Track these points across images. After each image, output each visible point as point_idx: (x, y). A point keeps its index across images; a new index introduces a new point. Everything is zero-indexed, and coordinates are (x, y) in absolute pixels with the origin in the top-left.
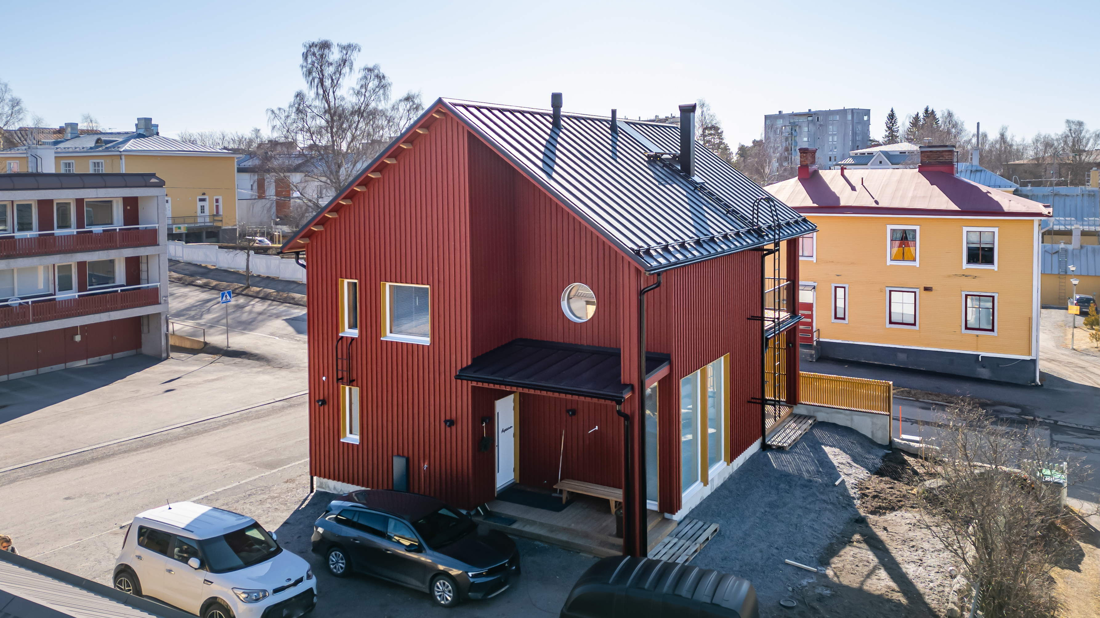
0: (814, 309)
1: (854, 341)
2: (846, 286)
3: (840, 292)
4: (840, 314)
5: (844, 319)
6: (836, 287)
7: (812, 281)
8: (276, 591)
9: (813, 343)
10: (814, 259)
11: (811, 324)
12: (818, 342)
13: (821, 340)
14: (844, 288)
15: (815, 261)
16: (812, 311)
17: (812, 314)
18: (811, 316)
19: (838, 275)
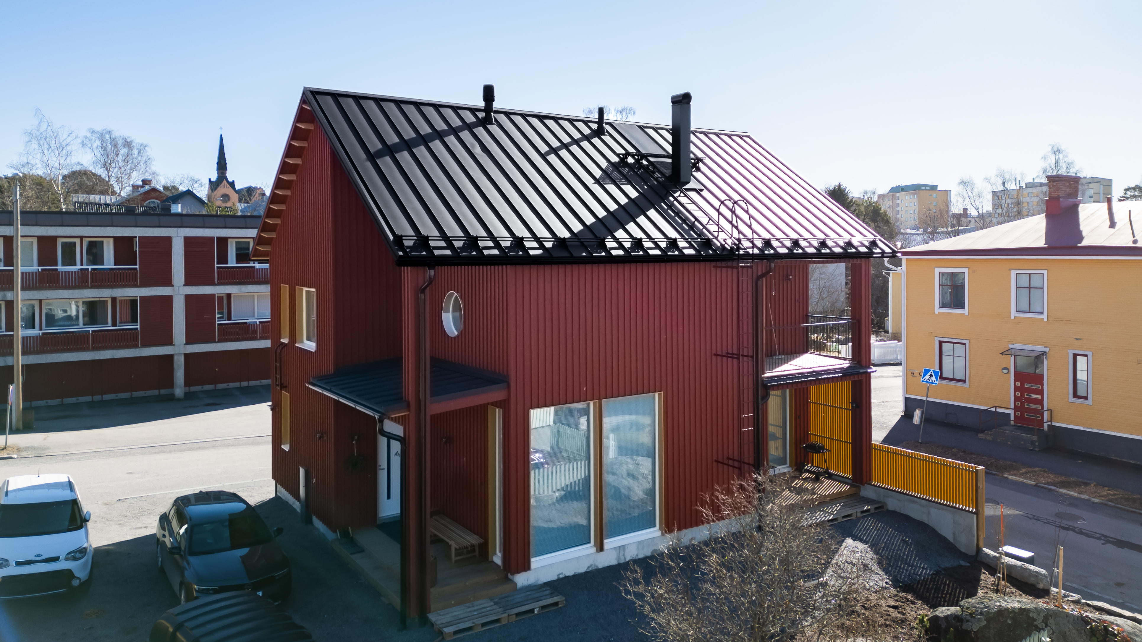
0: (1045, 382)
1: (1100, 430)
2: (1090, 354)
3: (1081, 362)
4: (1081, 392)
5: (1086, 398)
6: (1075, 356)
7: (1041, 345)
8: (18, 564)
9: (1043, 426)
10: (1045, 317)
11: (1041, 402)
12: (1051, 427)
13: (1054, 424)
14: (1086, 356)
15: (1046, 319)
16: (1042, 385)
17: (1042, 389)
18: (1041, 392)
19: (1077, 339)
